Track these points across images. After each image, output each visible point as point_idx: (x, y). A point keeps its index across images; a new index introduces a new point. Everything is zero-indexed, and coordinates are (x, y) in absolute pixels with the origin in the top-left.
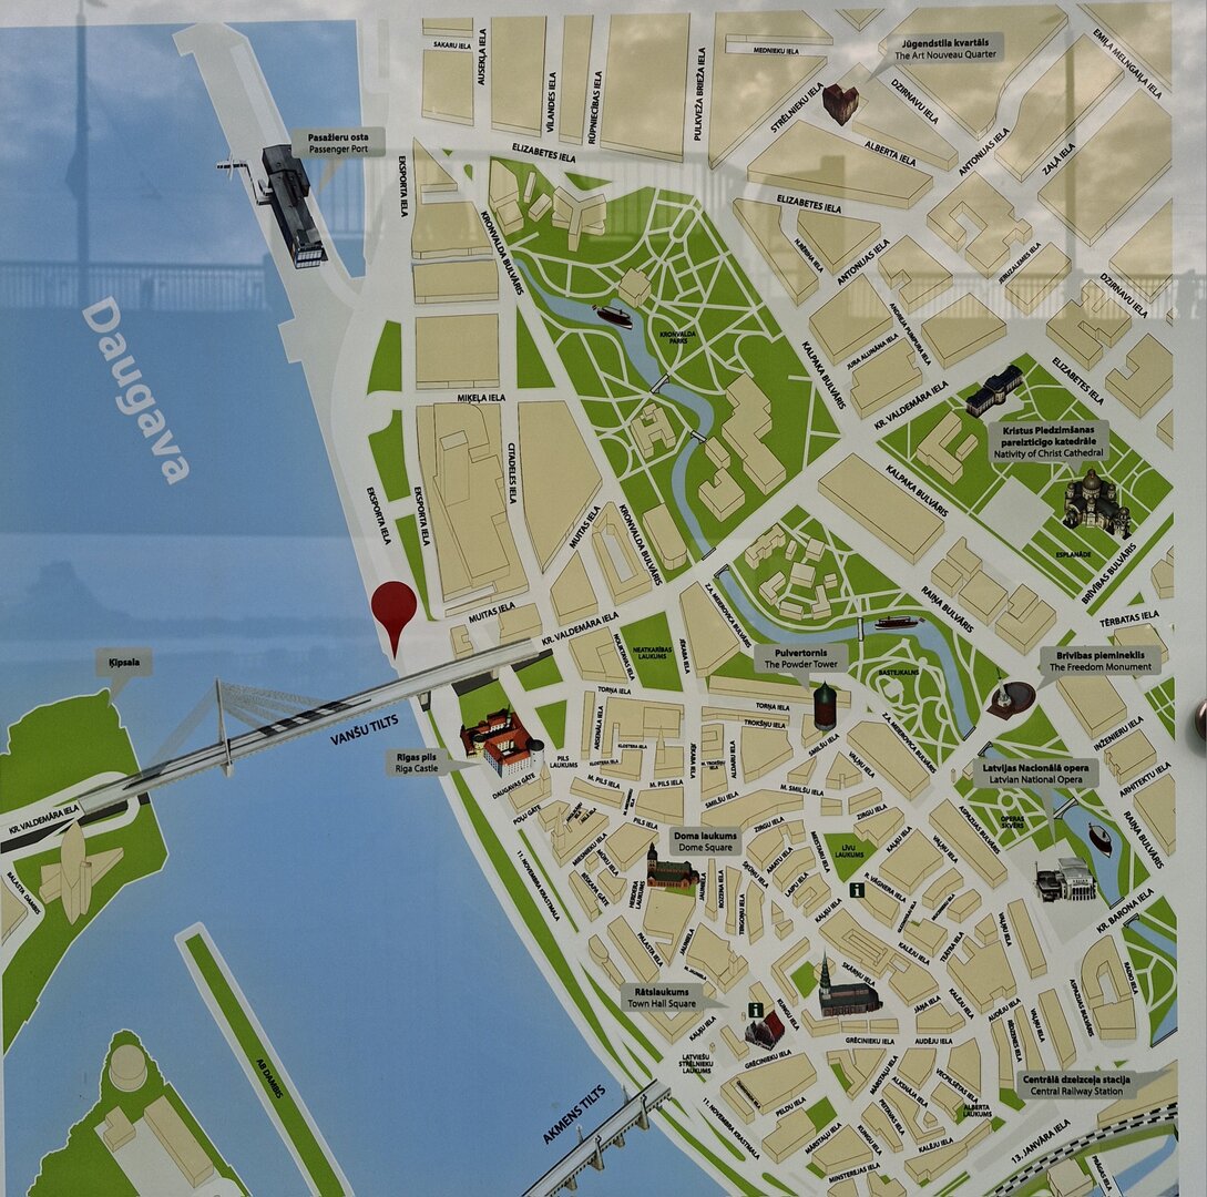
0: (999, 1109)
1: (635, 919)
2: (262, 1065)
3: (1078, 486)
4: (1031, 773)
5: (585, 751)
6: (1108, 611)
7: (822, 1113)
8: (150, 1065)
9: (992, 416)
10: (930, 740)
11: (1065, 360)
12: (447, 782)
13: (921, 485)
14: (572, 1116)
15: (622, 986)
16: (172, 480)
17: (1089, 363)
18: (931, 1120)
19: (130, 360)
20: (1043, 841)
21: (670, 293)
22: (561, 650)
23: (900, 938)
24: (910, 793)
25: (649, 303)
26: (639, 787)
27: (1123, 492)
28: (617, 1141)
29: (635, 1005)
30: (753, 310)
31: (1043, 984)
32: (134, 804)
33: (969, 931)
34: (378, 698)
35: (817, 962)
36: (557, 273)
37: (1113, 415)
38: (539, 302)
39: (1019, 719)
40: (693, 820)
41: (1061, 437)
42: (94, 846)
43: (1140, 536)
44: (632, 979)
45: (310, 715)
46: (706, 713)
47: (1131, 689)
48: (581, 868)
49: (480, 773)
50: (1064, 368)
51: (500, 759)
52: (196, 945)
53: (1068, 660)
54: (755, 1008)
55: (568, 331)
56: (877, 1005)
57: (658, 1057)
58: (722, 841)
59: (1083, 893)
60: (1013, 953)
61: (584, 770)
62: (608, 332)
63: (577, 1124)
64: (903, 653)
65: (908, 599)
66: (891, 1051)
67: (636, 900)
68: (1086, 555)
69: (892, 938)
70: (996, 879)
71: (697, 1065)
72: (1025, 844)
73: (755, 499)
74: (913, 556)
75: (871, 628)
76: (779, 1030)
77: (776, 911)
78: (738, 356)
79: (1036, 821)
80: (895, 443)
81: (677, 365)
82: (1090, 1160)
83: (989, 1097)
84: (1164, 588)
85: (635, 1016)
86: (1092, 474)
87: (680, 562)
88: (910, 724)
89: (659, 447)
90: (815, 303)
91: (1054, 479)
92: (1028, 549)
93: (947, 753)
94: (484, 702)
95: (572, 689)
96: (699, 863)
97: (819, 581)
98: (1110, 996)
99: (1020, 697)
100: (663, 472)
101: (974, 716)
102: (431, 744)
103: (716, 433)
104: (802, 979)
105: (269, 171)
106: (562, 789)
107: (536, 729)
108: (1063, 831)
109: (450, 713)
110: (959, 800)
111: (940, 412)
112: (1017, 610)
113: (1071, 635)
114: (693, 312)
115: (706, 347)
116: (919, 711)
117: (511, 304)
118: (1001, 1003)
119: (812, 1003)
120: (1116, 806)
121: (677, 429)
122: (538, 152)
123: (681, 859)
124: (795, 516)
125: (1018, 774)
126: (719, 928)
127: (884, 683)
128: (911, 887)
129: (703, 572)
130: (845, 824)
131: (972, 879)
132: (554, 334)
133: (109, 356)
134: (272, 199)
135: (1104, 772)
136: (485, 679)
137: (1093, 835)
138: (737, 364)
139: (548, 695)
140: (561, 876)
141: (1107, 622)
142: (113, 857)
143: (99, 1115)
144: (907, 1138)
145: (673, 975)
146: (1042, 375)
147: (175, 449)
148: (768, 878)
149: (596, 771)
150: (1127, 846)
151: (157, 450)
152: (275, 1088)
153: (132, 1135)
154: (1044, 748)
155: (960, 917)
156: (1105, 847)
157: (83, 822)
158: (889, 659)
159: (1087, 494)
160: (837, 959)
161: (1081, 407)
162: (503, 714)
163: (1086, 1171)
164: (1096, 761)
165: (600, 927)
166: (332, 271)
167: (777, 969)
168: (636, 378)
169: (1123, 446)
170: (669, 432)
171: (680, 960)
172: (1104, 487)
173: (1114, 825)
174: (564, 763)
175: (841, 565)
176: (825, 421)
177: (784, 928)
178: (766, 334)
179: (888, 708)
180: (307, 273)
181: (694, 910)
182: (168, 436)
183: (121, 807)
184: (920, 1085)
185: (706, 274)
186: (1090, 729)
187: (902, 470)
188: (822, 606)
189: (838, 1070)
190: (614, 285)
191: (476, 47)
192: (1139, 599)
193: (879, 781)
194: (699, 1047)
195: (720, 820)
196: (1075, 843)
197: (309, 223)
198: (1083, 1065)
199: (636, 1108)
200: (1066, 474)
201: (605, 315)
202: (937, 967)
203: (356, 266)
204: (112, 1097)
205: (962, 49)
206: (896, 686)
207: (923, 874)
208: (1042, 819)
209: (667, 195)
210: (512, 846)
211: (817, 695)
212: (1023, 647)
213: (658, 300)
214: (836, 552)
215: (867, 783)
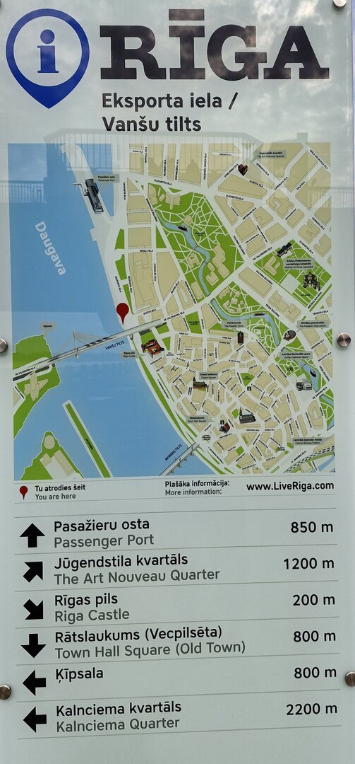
0: (287, 448)
1: (190, 398)
2: (87, 440)
3: (307, 276)
4: (295, 355)
5: (176, 351)
6: (315, 310)
7: (240, 450)
8: (56, 441)
9: (284, 257)
10: (268, 347)
11: (303, 241)
12: (138, 360)
13: (265, 276)
14: (173, 453)
15: (186, 416)
16: (61, 274)
17: (309, 242)
18: (269, 452)
19: (49, 240)
20: (298, 374)
21: (197, 222)
22: (168, 322)
23: (261, 401)
24: (263, 361)
25: (192, 225)
26: (190, 361)
27: (318, 278)
28: (185, 460)
29: (189, 421)
30: (220, 227)
31: (298, 413)
32: (51, 366)
33: (279, 400)
34: (118, 336)
35: (239, 409)
36: (167, 216)
37: (316, 256)
38: (162, 224)
39: (291, 341)
40: (205, 370)
41: (302, 262)
42: (40, 378)
43: (323, 290)
44: (189, 414)
45: (99, 341)
46: (209, 340)
47: (321, 332)
48: (175, 384)
49: (147, 357)
50: (303, 244)
51: (152, 353)
52: (69, 406)
53: (305, 324)
54: (222, 422)
55: (170, 232)
56: (255, 420)
57: (196, 436)
58: (213, 376)
59: (309, 388)
60: (291, 405)
61: (175, 356)
62: (181, 233)
63: (174, 455)
64: (261, 322)
65: (262, 308)
66: (258, 433)
67: (190, 392)
68: (309, 295)
69: (259, 402)
70: (286, 385)
71: (206, 438)
72: (293, 375)
73: (221, 280)
74: (263, 295)
75: (253, 316)
76: (229, 428)
77: (228, 395)
78: (216, 240)
79: (296, 369)
80: (258, 264)
81: (200, 242)
82: (311, 462)
83: (284, 445)
84: (329, 304)
85: (190, 425)
86: (310, 273)
87: (201, 298)
88: (263, 342)
89: (195, 265)
90: (236, 225)
91: (300, 274)
92: (294, 293)
93: (273, 350)
94: (148, 338)
95: (172, 333)
96: (207, 382)
97: (239, 302)
98: (316, 417)
99: (291, 335)
100: (196, 272)
101: (280, 340)
102: (133, 349)
103: (211, 261)
104: (235, 413)
105: (87, 186)
106: (169, 362)
107: (162, 345)
108: (303, 371)
109: (138, 341)
110: (276, 363)
111: (271, 255)
112: (292, 311)
113: (305, 317)
114: (204, 227)
115: (208, 237)
116: (265, 338)
117: (154, 225)
118: (287, 419)
119: (237, 420)
120: (317, 364)
121: (200, 260)
122: (161, 182)
123: (202, 381)
124: (232, 284)
125: (291, 356)
126: (212, 400)
127: (256, 331)
128: (264, 387)
129: (208, 300)
130: (246, 370)
131: (280, 385)
132: (166, 233)
133: (43, 238)
134: (88, 194)
135: (314, 355)
136: (148, 331)
137: (311, 373)
138: (216, 242)
139: (165, 335)
140: (169, 386)
141: (314, 314)
142: (46, 381)
143: (41, 456)
144: (263, 457)
145: (200, 413)
146: (297, 246)
147: (62, 265)
148: (225, 386)
149: (179, 357)
150: (320, 375)
151: (57, 265)
152: (91, 447)
153: (50, 461)
154: (298, 349)
155: (276, 396)
156: (314, 375)
157: (36, 372)
158: (258, 324)
159: (309, 278)
160: (244, 408)
161: (307, 254)
162: (153, 340)
163: (311, 465)
164: (312, 352)
165: (180, 400)
166: (105, 214)
167: (228, 411)
168: (189, 246)
169: (319, 265)
170: (198, 261)
171: (202, 409)
172: (313, 276)
173: (316, 369)
174: (170, 354)
175: (245, 298)
176: (240, 258)
177: (230, 399)
178: (224, 233)
179: (257, 338)
180: (98, 215)
181: (206, 395)
182: (60, 261)
183: (47, 368)
184: (266, 442)
185: (207, 217)
186: (310, 343)
187: (261, 272)
188: (239, 309)
189: (244, 438)
190: (183, 219)
191: (144, 152)
192: (323, 307)
193: (255, 358)
194: (207, 433)
195: (213, 370)
196: (306, 374)
197: (99, 201)
198: (309, 436)
199: (190, 450)
200: (303, 273)
201: (180, 228)
202: (270, 410)
203: (112, 214)
204: (45, 451)
205: (275, 155)
206: (259, 332)
207: (267, 384)
208: (297, 368)
209: (196, 194)
210: (156, 378)
211: (238, 334)
212: (292, 320)
213: (194, 224)
214: (243, 295)
215: (252, 359)
